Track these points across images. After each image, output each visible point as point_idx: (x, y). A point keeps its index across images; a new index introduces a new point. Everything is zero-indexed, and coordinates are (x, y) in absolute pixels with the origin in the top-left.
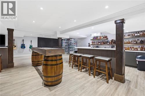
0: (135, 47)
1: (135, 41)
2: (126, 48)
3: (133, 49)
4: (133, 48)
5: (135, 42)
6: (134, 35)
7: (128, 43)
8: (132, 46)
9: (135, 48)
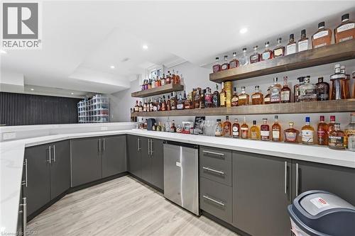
0: (288, 120)
1: (286, 88)
2: (245, 125)
3: (276, 134)
4: (276, 125)
5: (286, 95)
6: (278, 52)
7: (255, 102)
8: (271, 120)
9: (285, 126)
